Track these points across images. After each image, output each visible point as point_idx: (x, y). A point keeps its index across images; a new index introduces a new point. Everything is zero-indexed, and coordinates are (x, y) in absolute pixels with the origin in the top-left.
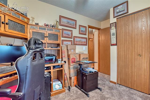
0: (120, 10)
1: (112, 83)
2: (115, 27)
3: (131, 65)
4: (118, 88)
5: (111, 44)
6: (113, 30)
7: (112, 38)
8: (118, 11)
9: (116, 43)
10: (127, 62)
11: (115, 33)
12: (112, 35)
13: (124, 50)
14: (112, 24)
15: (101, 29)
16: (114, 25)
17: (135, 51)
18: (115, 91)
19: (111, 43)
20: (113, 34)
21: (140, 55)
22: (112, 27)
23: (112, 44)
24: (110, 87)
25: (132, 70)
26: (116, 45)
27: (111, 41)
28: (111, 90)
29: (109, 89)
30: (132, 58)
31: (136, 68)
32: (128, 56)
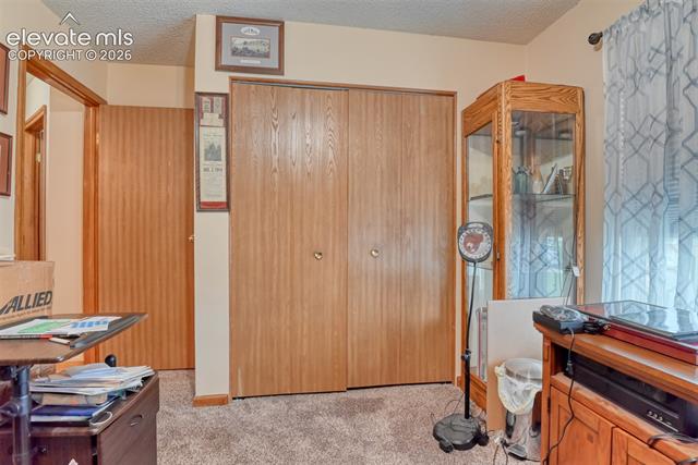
0: (250, 47)
1: (207, 408)
2: (220, 117)
3: (289, 298)
4: (246, 417)
5: (199, 203)
6: (213, 130)
7: (206, 170)
8: (239, 43)
9: (224, 199)
10: (275, 286)
11: (219, 147)
12: (206, 155)
13: (263, 234)
14: (205, 99)
15: (105, 103)
16: (219, 109)
17: (302, 240)
18: (247, 443)
19: (199, 196)
20: (212, 153)
21: (320, 254)
22: (206, 115)
23: (205, 204)
24: (213, 437)
25: (291, 318)
26: (225, 206)
27: (198, 188)
28: (227, 445)
29: (218, 448)
30: (291, 269)
31: (306, 306)
32: (276, 262)
